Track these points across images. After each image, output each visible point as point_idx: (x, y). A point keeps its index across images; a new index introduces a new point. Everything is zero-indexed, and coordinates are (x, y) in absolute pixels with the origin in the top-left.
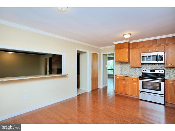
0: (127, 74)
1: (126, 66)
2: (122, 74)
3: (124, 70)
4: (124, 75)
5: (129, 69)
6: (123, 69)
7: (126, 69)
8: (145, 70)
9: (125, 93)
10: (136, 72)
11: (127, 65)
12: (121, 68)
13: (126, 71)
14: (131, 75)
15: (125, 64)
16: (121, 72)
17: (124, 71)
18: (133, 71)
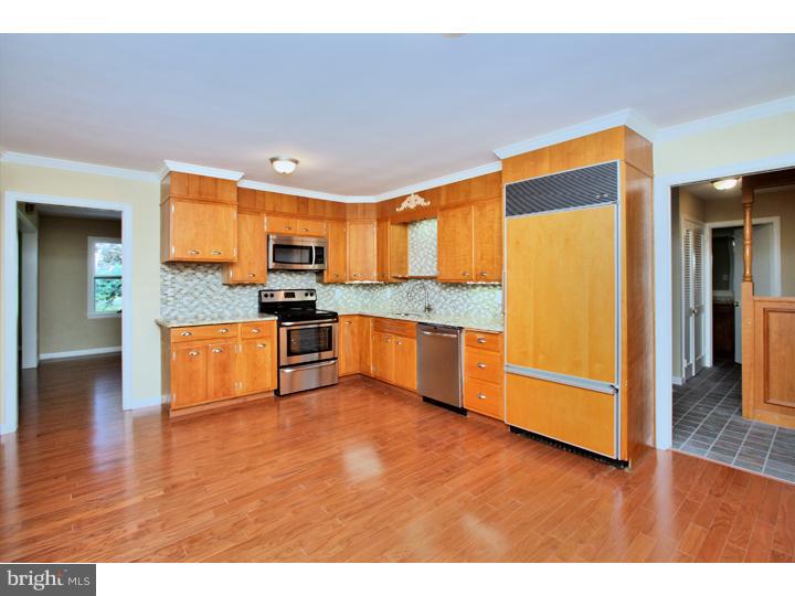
0: (201, 316)
1: (196, 281)
2: (176, 318)
3: (187, 298)
4: (184, 321)
5: (209, 292)
6: (177, 296)
7: (197, 294)
8: (269, 293)
9: (224, 395)
10: (236, 303)
11: (199, 274)
12: (170, 290)
13: (196, 303)
14: (216, 315)
15: (190, 271)
16: (169, 309)
17: (186, 303)
18: (226, 299)
